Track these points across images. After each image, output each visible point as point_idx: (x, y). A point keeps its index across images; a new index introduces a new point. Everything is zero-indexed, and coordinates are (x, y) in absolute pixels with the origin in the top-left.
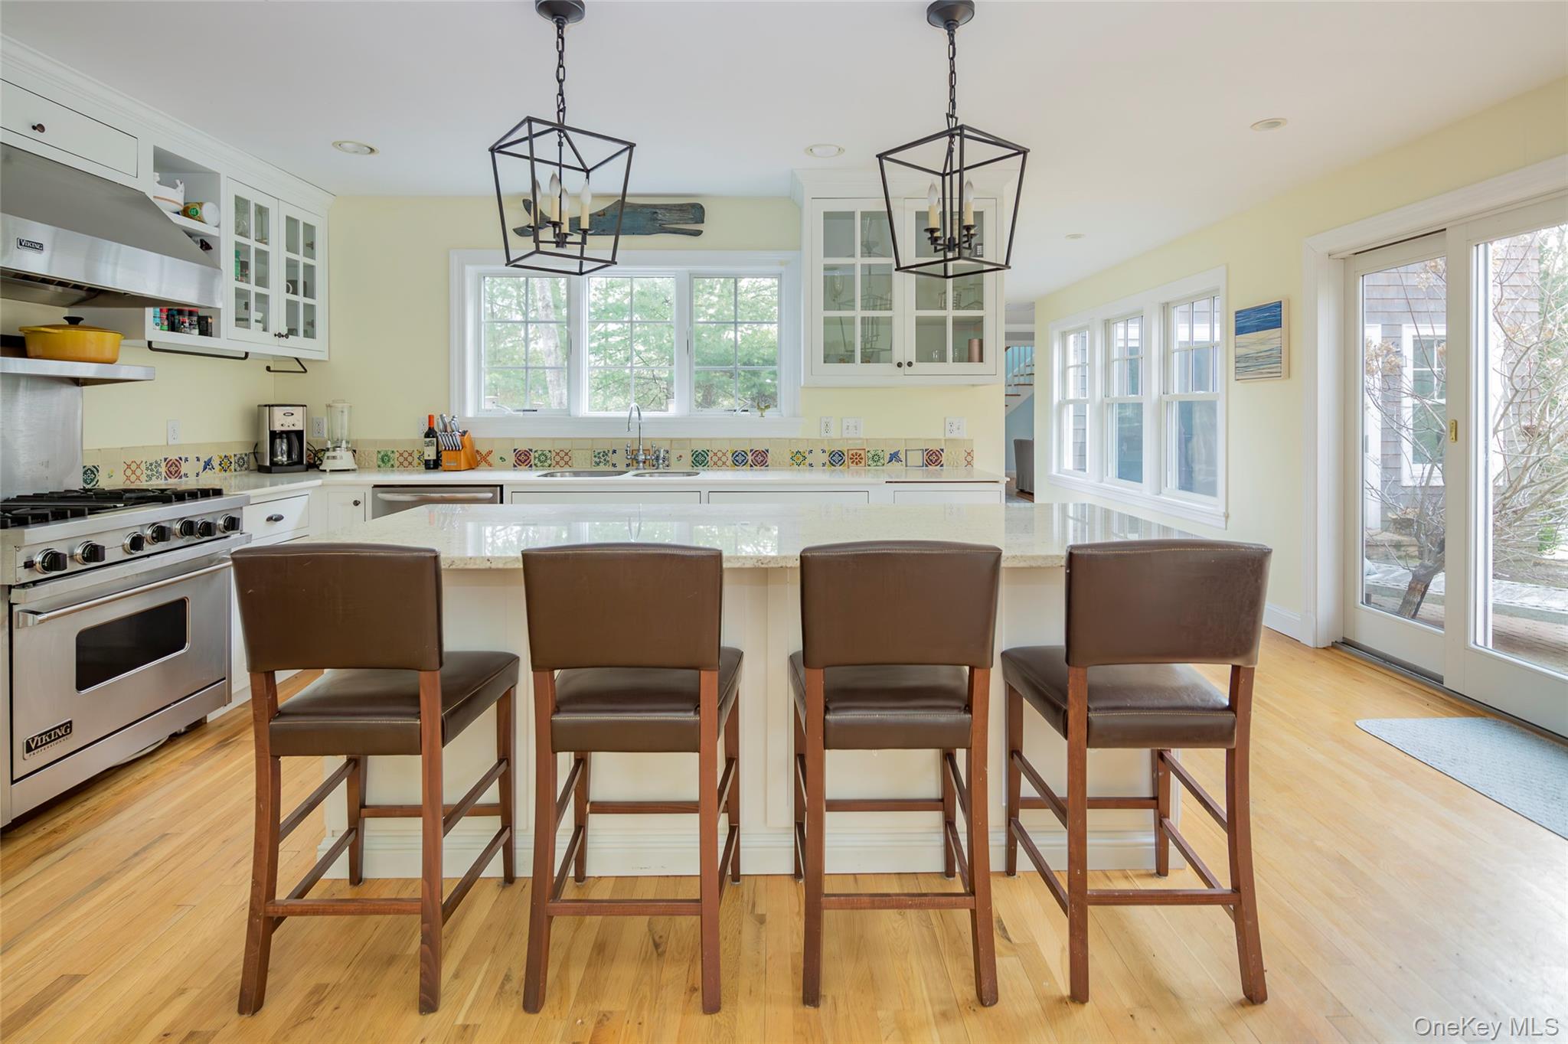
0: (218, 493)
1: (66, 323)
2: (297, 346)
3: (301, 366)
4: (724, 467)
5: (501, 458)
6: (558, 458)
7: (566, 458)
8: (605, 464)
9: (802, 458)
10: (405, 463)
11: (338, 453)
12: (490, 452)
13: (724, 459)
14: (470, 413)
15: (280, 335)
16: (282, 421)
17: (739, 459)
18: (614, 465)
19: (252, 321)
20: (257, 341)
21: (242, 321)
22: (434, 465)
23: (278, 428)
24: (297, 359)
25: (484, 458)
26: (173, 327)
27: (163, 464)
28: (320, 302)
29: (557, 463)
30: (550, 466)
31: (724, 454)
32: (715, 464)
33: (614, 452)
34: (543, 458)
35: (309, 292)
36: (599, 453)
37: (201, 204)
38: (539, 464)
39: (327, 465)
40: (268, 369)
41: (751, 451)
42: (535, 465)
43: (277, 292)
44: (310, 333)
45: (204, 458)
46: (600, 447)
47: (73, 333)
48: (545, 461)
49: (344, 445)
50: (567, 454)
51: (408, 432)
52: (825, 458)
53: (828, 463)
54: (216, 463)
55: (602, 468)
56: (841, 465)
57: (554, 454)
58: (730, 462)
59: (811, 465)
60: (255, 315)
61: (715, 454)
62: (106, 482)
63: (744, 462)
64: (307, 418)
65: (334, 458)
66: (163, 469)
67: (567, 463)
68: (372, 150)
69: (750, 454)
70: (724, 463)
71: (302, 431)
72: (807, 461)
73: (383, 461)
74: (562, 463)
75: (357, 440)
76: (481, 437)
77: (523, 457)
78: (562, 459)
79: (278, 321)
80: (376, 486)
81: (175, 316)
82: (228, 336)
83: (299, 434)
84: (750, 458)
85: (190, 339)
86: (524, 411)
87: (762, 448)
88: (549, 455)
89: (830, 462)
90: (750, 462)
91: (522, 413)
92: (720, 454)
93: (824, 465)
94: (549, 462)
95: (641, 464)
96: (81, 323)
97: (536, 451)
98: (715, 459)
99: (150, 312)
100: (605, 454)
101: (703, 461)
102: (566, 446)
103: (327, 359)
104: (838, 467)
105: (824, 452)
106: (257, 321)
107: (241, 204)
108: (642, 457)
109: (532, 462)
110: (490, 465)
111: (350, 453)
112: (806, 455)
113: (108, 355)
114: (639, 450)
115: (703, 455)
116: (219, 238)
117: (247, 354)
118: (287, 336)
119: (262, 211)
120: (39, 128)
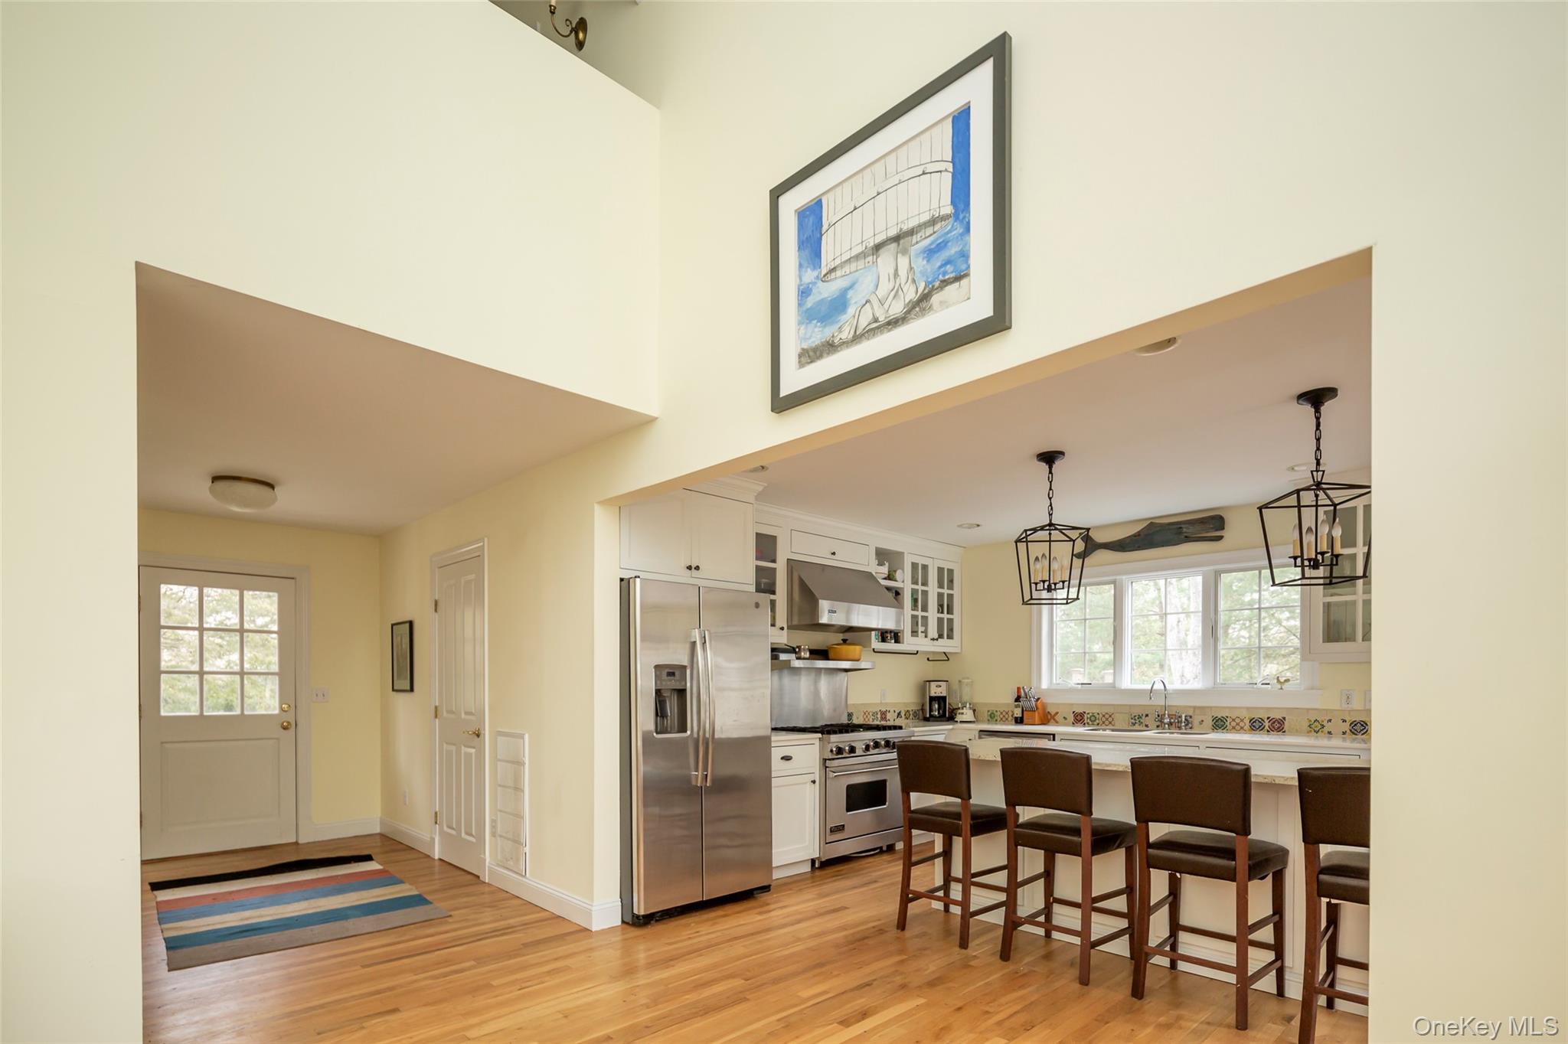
0: (900, 728)
1: (842, 642)
2: (944, 645)
3: (946, 657)
4: (1242, 731)
5: (1064, 718)
6: (1104, 719)
7: (1110, 719)
8: (1140, 725)
9: (1313, 726)
10: (1004, 720)
11: (964, 711)
12: (1057, 713)
13: (1242, 724)
14: (1045, 685)
15: (933, 639)
16: (936, 690)
17: (1256, 725)
18: (1147, 726)
19: (920, 631)
20: (922, 644)
21: (914, 633)
22: (1019, 721)
23: (933, 694)
24: (945, 653)
25: (1053, 717)
26: (884, 640)
27: (879, 713)
28: (956, 617)
29: (1104, 723)
30: (1098, 724)
31: (1242, 720)
32: (1234, 728)
33: (1147, 715)
34: (1093, 718)
35: (950, 611)
36: (1135, 716)
37: (895, 572)
38: (1090, 723)
39: (959, 718)
40: (928, 659)
41: (1268, 718)
42: (1088, 723)
43: (933, 614)
44: (950, 637)
45: (897, 712)
46: (1136, 712)
47: (845, 647)
48: (1095, 721)
49: (968, 706)
50: (1110, 716)
51: (1004, 698)
52: (1346, 727)
53: (1348, 731)
54: (903, 714)
55: (1137, 727)
56: (1363, 734)
57: (1101, 716)
58: (1247, 727)
59: (1330, 733)
60: (921, 629)
61: (1234, 720)
62: (855, 721)
63: (1261, 728)
64: (949, 689)
65: (963, 713)
66: (879, 716)
67: (1110, 723)
68: (978, 525)
69: (1267, 721)
70: (1242, 728)
71: (945, 697)
72: (1326, 729)
73: (991, 717)
74: (1107, 723)
75: (976, 704)
76: (1051, 702)
77: (1079, 718)
78: (1107, 719)
79: (933, 631)
80: (981, 731)
81: (884, 635)
82: (909, 643)
83: (944, 699)
84: (1267, 724)
85: (891, 646)
86: (1082, 684)
87: (1278, 716)
88: (1097, 716)
89: (1351, 731)
90: (1267, 727)
91: (1080, 686)
92: (1238, 721)
93: (1344, 733)
94: (1097, 721)
95: (1167, 726)
96: (848, 642)
97: (1088, 714)
98: (1234, 724)
99: (873, 633)
100: (1140, 717)
101: (1223, 726)
102: (1110, 710)
103: (959, 651)
104: (1359, 736)
105: (1344, 721)
106: (922, 632)
108: (1167, 721)
109: (1085, 721)
110: (1057, 722)
111: (971, 711)
112: (1325, 723)
113: (857, 657)
114: (1164, 715)
115: (1222, 721)
116: (904, 589)
117: (917, 652)
118: (937, 640)
120: (834, 554)
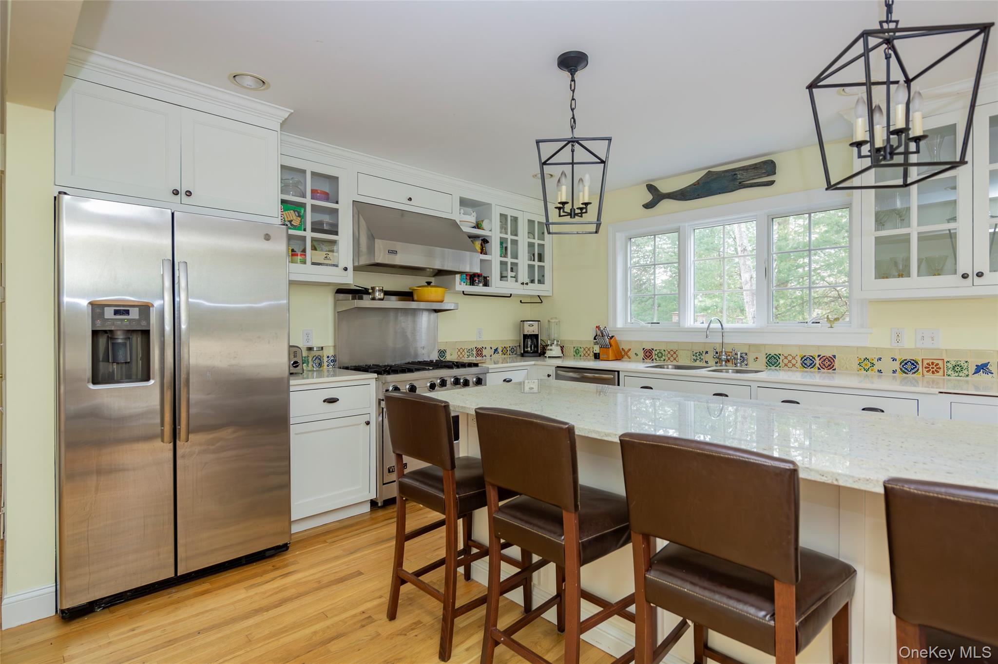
0: (476, 365)
1: (426, 284)
2: (534, 289)
3: (540, 299)
4: (794, 368)
5: (636, 354)
6: (669, 356)
7: (675, 356)
8: (700, 361)
9: (863, 365)
10: (585, 357)
11: (554, 347)
12: (630, 350)
13: (794, 362)
14: (620, 324)
15: (523, 284)
16: (529, 330)
17: (807, 362)
18: (707, 362)
19: (509, 277)
20: (509, 286)
21: (502, 277)
22: (597, 356)
23: (526, 333)
24: (539, 296)
25: (626, 353)
26: (472, 283)
27: (475, 350)
28: (547, 264)
29: (669, 359)
30: (664, 360)
31: (794, 358)
32: (786, 365)
33: (707, 352)
34: (660, 355)
35: (541, 258)
36: (696, 353)
37: (483, 221)
38: (658, 359)
39: (548, 354)
40: (521, 301)
41: (819, 356)
42: (656, 359)
43: (523, 261)
44: (541, 282)
45: (494, 348)
46: (697, 349)
47: (429, 289)
48: (661, 357)
49: (555, 343)
50: (675, 353)
51: (584, 335)
52: (896, 366)
53: (899, 370)
54: (500, 350)
55: (698, 364)
56: (914, 373)
57: (667, 352)
58: (799, 364)
59: (880, 371)
60: (510, 274)
61: (786, 358)
62: (450, 357)
63: (812, 365)
64: (540, 328)
65: (551, 350)
66: (475, 352)
67: (675, 359)
68: (551, 175)
69: (817, 359)
70: (794, 365)
71: (538, 335)
72: (876, 368)
73: (576, 353)
74: (672, 359)
75: (564, 341)
76: (624, 339)
77: (648, 354)
78: (672, 356)
79: (523, 275)
80: (558, 367)
81: (472, 278)
82: (497, 286)
83: (536, 336)
84: (817, 361)
85: (479, 288)
86: (652, 323)
87: (829, 354)
88: (664, 353)
89: (901, 369)
90: (817, 365)
91: (650, 325)
92: (790, 358)
93: (894, 372)
94: (664, 357)
95: (724, 363)
96: (432, 284)
97: (656, 350)
98: (786, 361)
99: (458, 277)
100: (700, 354)
101: (776, 363)
102: (675, 348)
103: (551, 295)
104: (910, 375)
105: (894, 360)
106: (511, 277)
107: (503, 217)
108: (724, 357)
109: (653, 358)
110: (630, 358)
111: (559, 348)
112: (875, 362)
113: (439, 299)
114: (722, 352)
115: (775, 358)
116: (491, 236)
117: (511, 294)
118: (527, 284)
119: (515, 220)
120: (410, 199)
